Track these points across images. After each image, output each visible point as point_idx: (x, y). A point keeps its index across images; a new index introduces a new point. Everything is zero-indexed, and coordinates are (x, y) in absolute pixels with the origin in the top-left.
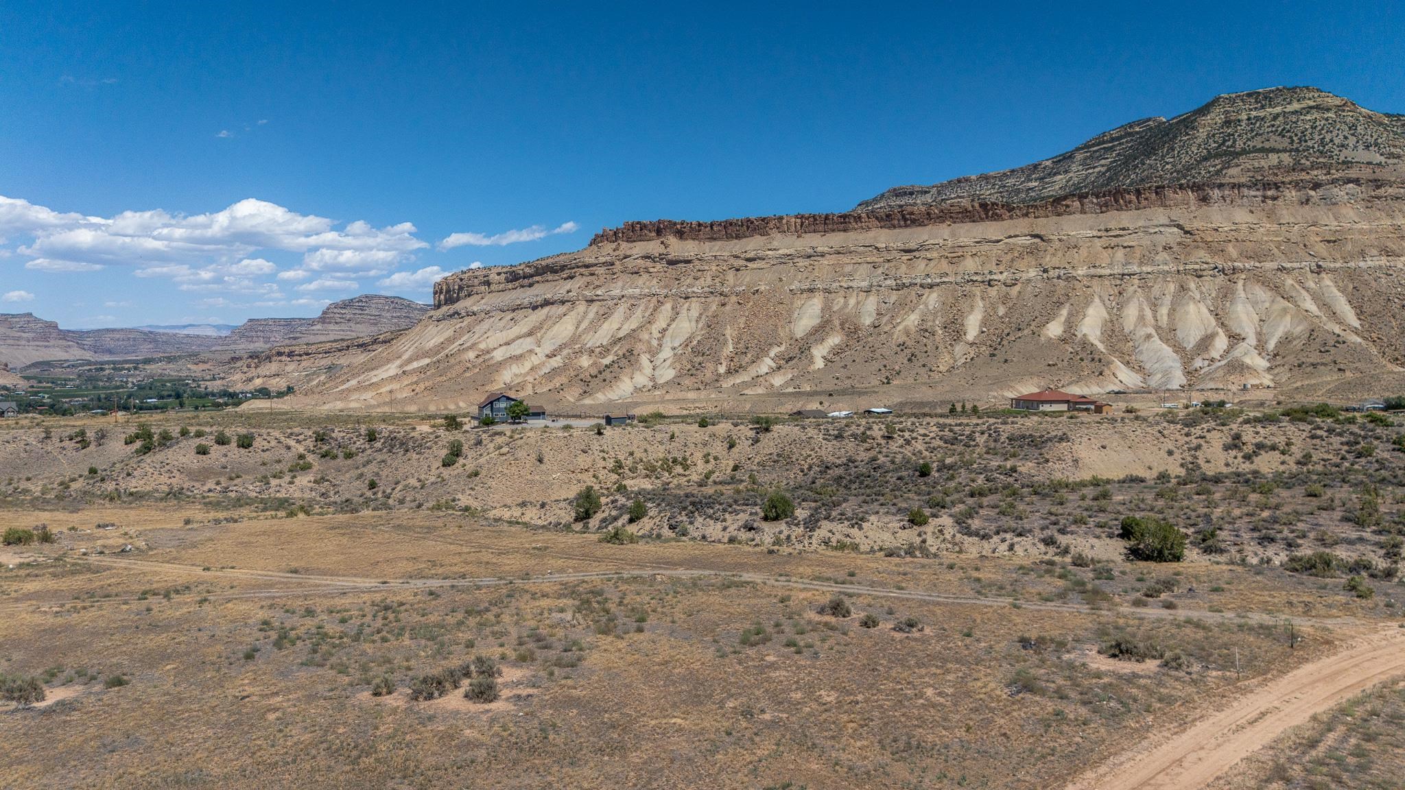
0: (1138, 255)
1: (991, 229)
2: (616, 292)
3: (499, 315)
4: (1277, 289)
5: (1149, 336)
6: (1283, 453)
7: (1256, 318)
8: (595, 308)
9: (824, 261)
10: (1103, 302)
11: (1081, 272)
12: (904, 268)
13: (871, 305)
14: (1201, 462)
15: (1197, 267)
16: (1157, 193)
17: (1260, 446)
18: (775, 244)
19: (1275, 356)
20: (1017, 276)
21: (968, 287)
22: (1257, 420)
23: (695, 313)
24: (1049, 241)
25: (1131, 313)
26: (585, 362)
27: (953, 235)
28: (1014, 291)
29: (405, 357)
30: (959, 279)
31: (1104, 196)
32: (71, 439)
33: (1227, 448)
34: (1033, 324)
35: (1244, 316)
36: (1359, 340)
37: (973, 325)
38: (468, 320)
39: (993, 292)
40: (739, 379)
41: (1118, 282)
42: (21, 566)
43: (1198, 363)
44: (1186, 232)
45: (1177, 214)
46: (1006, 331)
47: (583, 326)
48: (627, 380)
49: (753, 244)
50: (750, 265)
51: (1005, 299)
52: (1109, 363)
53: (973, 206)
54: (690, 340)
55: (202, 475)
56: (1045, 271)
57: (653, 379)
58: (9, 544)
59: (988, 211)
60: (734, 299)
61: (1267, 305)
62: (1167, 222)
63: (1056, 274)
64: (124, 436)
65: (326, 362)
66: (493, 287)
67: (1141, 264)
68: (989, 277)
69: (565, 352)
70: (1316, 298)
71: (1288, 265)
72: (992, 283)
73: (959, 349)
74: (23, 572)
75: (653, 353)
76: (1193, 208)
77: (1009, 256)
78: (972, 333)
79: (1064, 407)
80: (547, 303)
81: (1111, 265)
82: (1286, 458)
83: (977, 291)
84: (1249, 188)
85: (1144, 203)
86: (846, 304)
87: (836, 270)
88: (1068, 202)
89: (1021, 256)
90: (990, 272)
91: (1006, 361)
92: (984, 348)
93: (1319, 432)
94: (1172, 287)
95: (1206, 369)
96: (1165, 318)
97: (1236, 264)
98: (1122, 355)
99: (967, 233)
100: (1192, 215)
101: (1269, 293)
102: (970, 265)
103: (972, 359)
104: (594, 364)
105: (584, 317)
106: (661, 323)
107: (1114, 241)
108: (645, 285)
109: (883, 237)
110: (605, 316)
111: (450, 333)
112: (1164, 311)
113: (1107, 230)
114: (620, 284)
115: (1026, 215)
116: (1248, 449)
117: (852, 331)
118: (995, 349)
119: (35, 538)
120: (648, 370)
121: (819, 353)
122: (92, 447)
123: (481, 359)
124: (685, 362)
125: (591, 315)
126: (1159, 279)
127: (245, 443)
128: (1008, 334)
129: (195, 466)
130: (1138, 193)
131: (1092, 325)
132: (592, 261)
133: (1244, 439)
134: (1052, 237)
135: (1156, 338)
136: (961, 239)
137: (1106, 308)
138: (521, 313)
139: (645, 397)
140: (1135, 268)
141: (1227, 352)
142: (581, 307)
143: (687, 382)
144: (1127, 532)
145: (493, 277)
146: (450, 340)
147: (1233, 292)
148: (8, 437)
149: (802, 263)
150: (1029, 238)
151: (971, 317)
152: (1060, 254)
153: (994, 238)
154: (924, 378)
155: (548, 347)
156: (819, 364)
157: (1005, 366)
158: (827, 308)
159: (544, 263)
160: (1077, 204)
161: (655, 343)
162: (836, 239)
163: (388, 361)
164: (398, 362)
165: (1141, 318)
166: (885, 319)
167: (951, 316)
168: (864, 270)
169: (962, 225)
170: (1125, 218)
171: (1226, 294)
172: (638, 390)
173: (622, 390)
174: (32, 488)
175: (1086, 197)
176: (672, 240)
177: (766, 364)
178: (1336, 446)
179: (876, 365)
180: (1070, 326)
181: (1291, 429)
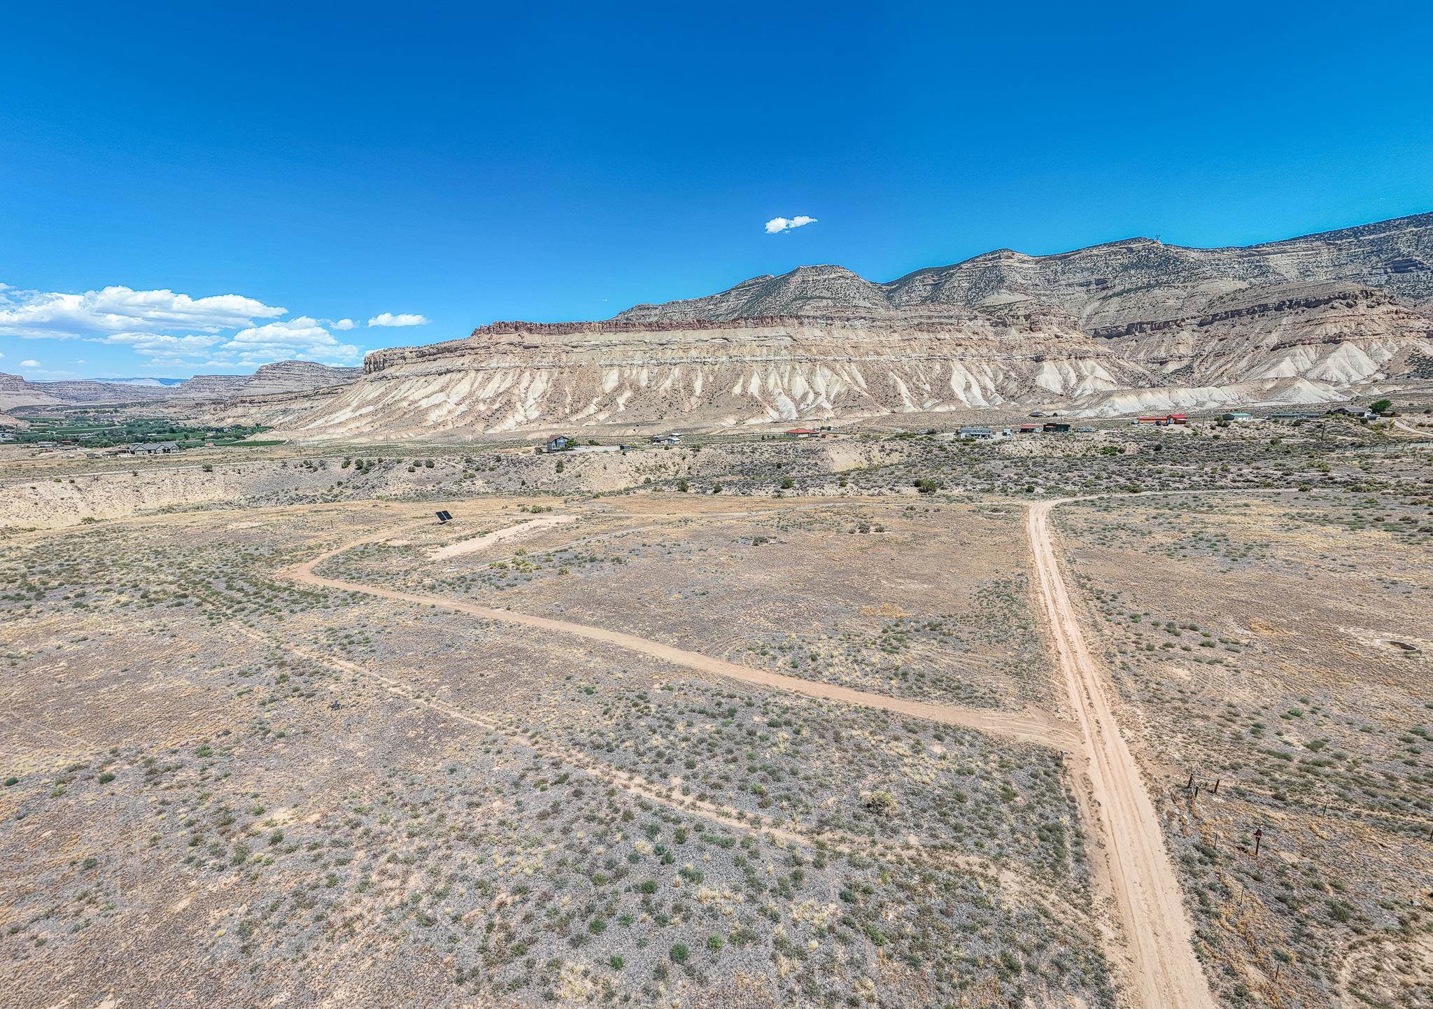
0: (773, 351)
1: (704, 334)
2: (494, 365)
3: (416, 379)
4: (833, 369)
5: (780, 394)
6: (901, 452)
7: (825, 384)
8: (481, 374)
9: (617, 349)
10: (759, 375)
11: (748, 358)
12: (660, 353)
13: (644, 375)
14: (872, 457)
15: (799, 358)
16: (781, 319)
17: (891, 450)
18: (588, 338)
19: (834, 402)
20: (718, 360)
21: (693, 365)
22: (889, 440)
23: (545, 378)
24: (731, 341)
25: (771, 381)
26: (482, 407)
27: (684, 335)
28: (716, 368)
29: (354, 404)
30: (689, 361)
31: (757, 319)
33: (880, 451)
34: (727, 386)
35: (820, 383)
36: (867, 395)
37: (698, 386)
38: (393, 382)
39: (706, 368)
40: (580, 416)
41: (765, 365)
44: (795, 340)
45: (789, 330)
46: (715, 390)
47: (476, 385)
48: (511, 417)
49: (575, 338)
50: (575, 350)
51: (712, 373)
52: (765, 408)
53: (693, 321)
54: (545, 393)
55: (420, 482)
56: (731, 357)
57: (526, 417)
59: (701, 324)
60: (567, 370)
61: (829, 378)
62: (785, 334)
63: (736, 360)
65: (282, 407)
66: (407, 361)
67: (775, 355)
68: (704, 360)
69: (467, 402)
70: (850, 374)
71: (837, 358)
72: (705, 363)
73: (693, 400)
75: (523, 403)
76: (797, 328)
77: (713, 349)
78: (698, 391)
79: (806, 435)
80: (448, 371)
81: (761, 355)
83: (698, 367)
84: (821, 319)
85: (775, 324)
86: (631, 374)
87: (624, 353)
88: (739, 321)
89: (718, 349)
90: (704, 357)
91: (718, 406)
92: (705, 400)
93: (912, 444)
94: (789, 368)
95: (806, 409)
96: (787, 384)
97: (816, 357)
98: (769, 403)
99: (692, 335)
100: (796, 331)
101: (830, 372)
102: (694, 353)
103: (701, 405)
104: (488, 408)
105: (475, 380)
106: (525, 383)
107: (762, 343)
108: (509, 361)
109: (648, 336)
110: (489, 379)
111: (383, 389)
112: (786, 380)
113: (758, 337)
114: (495, 360)
115: (720, 327)
116: (888, 451)
117: (637, 390)
118: (711, 400)
120: (522, 411)
121: (621, 401)
122: (320, 470)
123: (412, 408)
124: (544, 407)
125: (480, 379)
126: (783, 364)
127: (430, 465)
128: (716, 392)
129: (414, 478)
130: (772, 318)
131: (754, 387)
132: (476, 345)
133: (886, 447)
134: (732, 339)
135: (783, 395)
136: (689, 339)
137: (760, 378)
138: (430, 378)
139: (526, 428)
140: (772, 358)
141: (814, 401)
142: (473, 374)
143: (549, 418)
144: (917, 484)
145: (407, 354)
146: (385, 394)
147: (816, 371)
149: (604, 349)
150: (721, 339)
151: (697, 382)
152: (737, 349)
153: (705, 339)
154: (679, 416)
155: (455, 399)
156: (622, 408)
157: (718, 409)
158: (621, 375)
159: (443, 346)
160: (744, 322)
161: (523, 396)
162: (623, 336)
163: (341, 408)
164: (350, 408)
165: (776, 384)
166: (653, 383)
167: (687, 381)
168: (639, 354)
169: (688, 331)
170: (767, 331)
171: (812, 372)
172: (519, 424)
173: (509, 424)
175: (748, 319)
176: (525, 334)
177: (592, 409)
178: (919, 449)
179: (653, 409)
180: (744, 388)
181: (901, 442)
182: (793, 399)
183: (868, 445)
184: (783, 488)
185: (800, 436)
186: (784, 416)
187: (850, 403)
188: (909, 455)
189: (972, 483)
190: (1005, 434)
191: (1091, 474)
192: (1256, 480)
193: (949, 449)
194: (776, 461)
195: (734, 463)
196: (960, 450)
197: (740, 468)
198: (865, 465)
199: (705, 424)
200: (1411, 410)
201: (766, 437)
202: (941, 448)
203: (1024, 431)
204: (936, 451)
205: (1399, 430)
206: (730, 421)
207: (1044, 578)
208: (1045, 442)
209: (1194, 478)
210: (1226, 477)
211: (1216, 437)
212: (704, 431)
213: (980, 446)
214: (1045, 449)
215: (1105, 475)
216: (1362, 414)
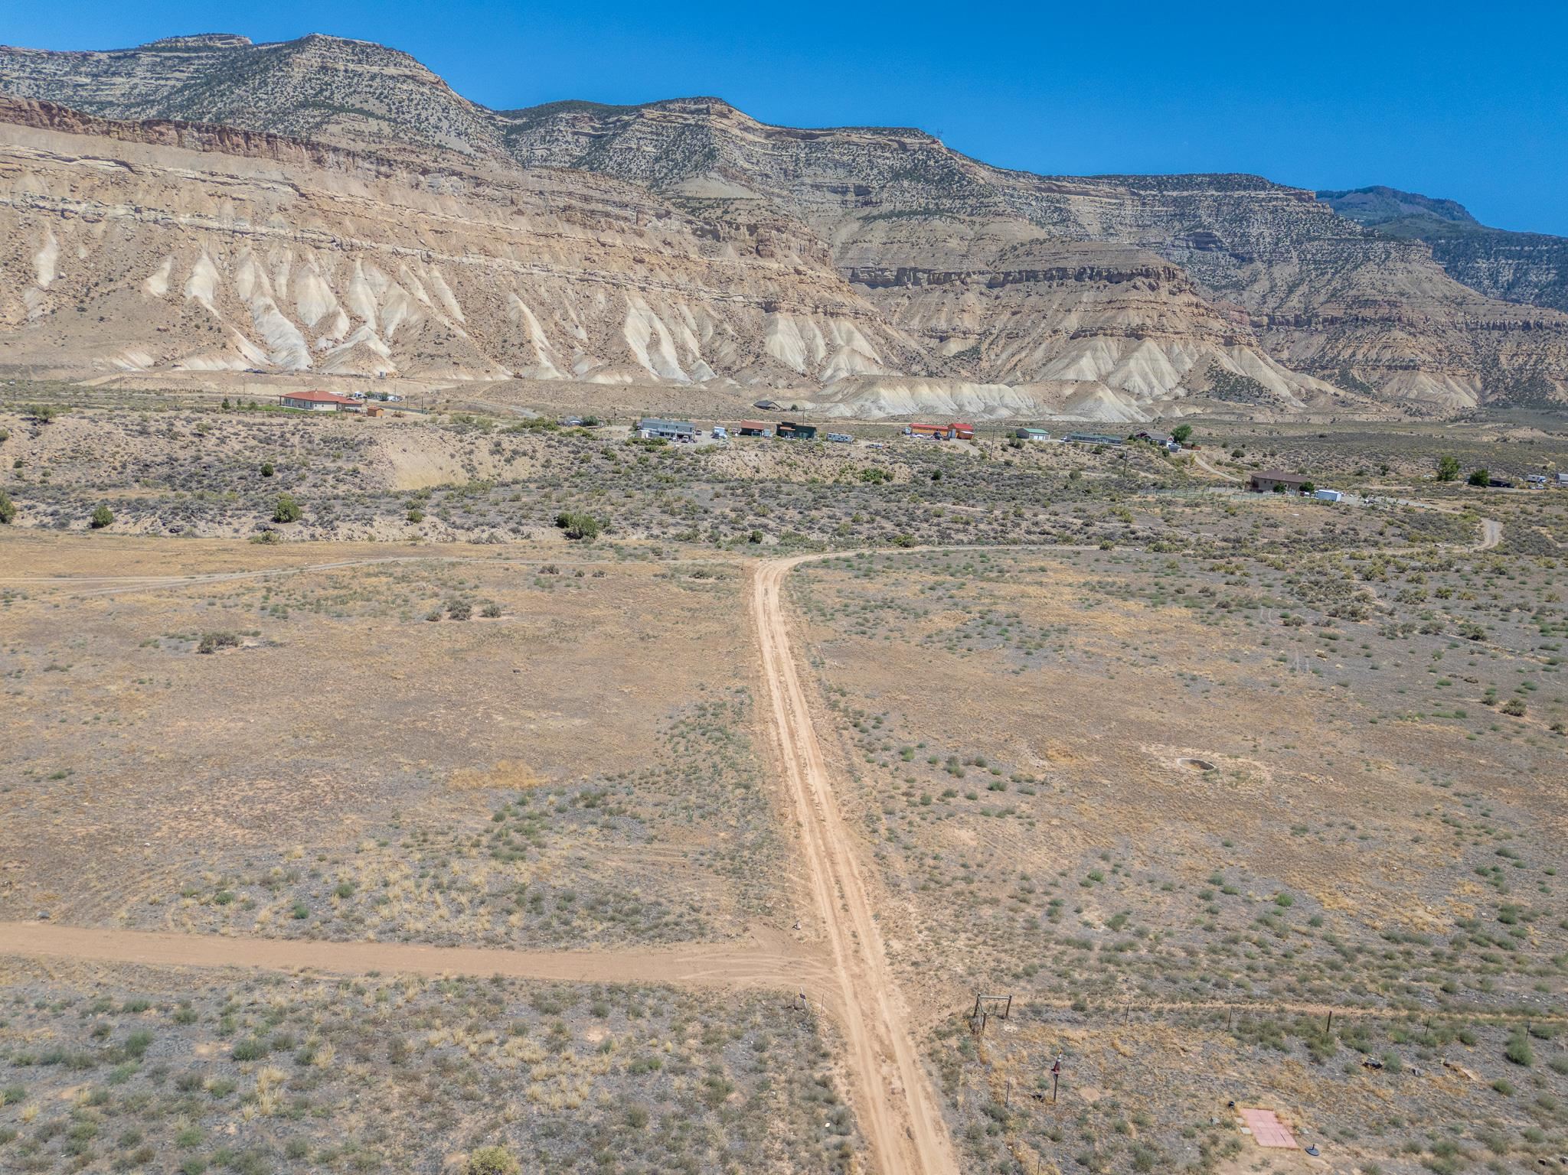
0: (250, 211)
1: (61, 142)
4: (392, 272)
5: (268, 308)
6: (532, 458)
7: (375, 301)
10: (213, 260)
11: (184, 219)
14: (476, 464)
15: (314, 236)
16: (268, 142)
17: (515, 452)
19: (396, 342)
20: (101, 210)
21: (32, 214)
22: (509, 431)
24: (140, 173)
25: (246, 277)
28: (99, 228)
30: (17, 201)
31: (207, 131)
33: (492, 453)
34: (129, 275)
35: (364, 297)
36: (465, 335)
37: (45, 266)
39: (69, 226)
41: (229, 239)
43: (322, 343)
44: (302, 195)
45: (290, 170)
46: (94, 280)
51: (87, 240)
52: (230, 335)
53: (29, 104)
56: (138, 210)
59: (51, 115)
61: (384, 289)
62: (280, 178)
63: (152, 218)
67: (254, 222)
68: (61, 206)
70: (428, 288)
71: (402, 250)
72: (66, 214)
73: (30, 295)
76: (307, 168)
77: (87, 183)
78: (46, 278)
79: (333, 408)
81: (219, 217)
82: (534, 462)
83: (47, 221)
84: (364, 158)
85: (254, 150)
88: (162, 128)
89: (102, 185)
90: (63, 199)
91: (102, 319)
92: (66, 299)
93: (553, 443)
94: (289, 255)
95: (332, 351)
96: (284, 289)
97: (354, 241)
98: (241, 325)
99: (24, 140)
100: (307, 177)
101: (386, 277)
102: (33, 185)
103: (53, 312)
107: (221, 189)
112: (282, 280)
113: (212, 174)
115: (108, 133)
116: (508, 454)
118: (82, 302)
126: (275, 244)
128: (97, 284)
130: (247, 136)
133: (504, 446)
134: (143, 169)
135: (276, 311)
136: (16, 147)
137: (217, 268)
140: (247, 226)
141: (349, 335)
147: (353, 270)
150: (112, 163)
151: (42, 255)
152: (155, 192)
153: (65, 155)
157: (102, 325)
160: (173, 133)
165: (258, 285)
167: (12, 250)
169: (13, 126)
170: (232, 164)
171: (345, 272)
175: (185, 128)
178: (566, 454)
180: (176, 283)
181: (533, 439)
182: (301, 325)
183: (467, 438)
184: (277, 520)
185: (319, 408)
186: (281, 358)
187: (431, 349)
188: (547, 465)
189: (660, 524)
190: (716, 436)
191: (848, 514)
192: (1054, 531)
193: (620, 456)
194: (259, 458)
195: (149, 458)
196: (641, 461)
197: (165, 470)
198: (462, 479)
199: (65, 359)
200: (1210, 441)
201: (233, 404)
202: (607, 455)
203: (746, 432)
204: (597, 459)
205: (1199, 468)
206: (139, 359)
207: (776, 694)
208: (780, 455)
209: (982, 526)
210: (1019, 525)
211: (1008, 464)
212: (62, 375)
213: (674, 455)
214: (779, 468)
215: (866, 517)
216: (1163, 443)
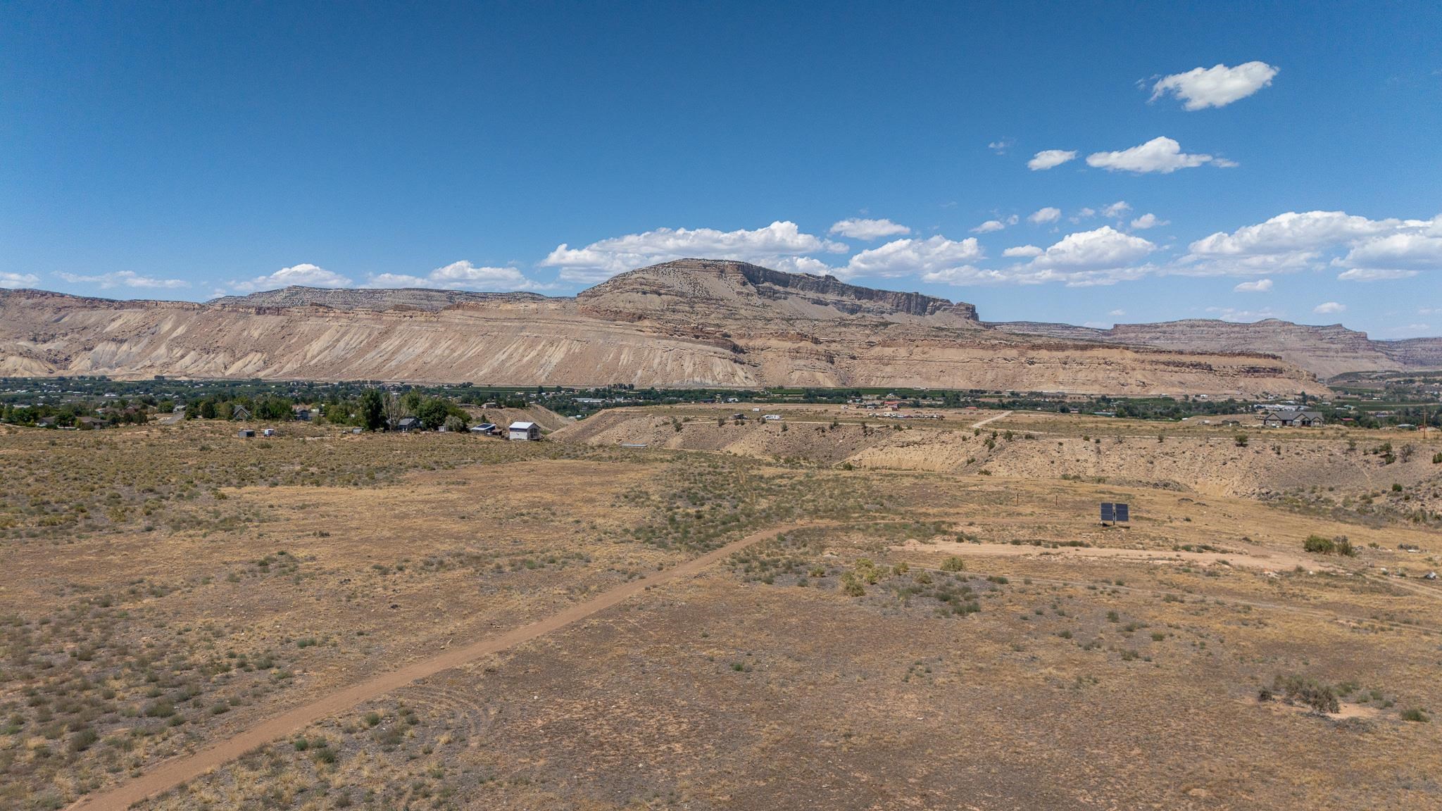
32: (1376, 453)
42: (1320, 574)
58: (1310, 550)
64: (1432, 454)
74: (1322, 581)
119: (1336, 549)
122: (1397, 463)
148: (1314, 446)
174: (1334, 498)
